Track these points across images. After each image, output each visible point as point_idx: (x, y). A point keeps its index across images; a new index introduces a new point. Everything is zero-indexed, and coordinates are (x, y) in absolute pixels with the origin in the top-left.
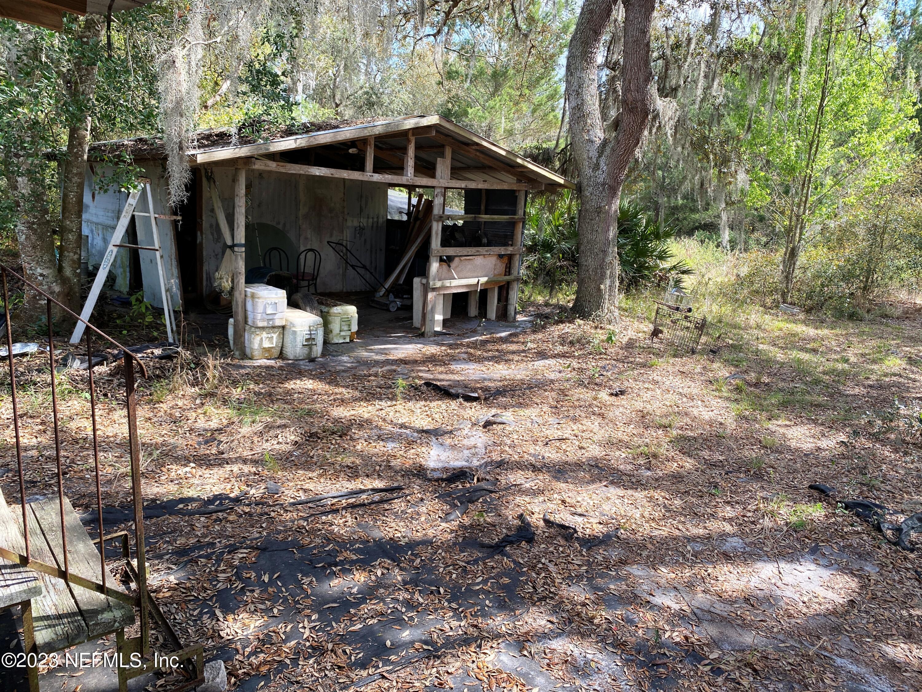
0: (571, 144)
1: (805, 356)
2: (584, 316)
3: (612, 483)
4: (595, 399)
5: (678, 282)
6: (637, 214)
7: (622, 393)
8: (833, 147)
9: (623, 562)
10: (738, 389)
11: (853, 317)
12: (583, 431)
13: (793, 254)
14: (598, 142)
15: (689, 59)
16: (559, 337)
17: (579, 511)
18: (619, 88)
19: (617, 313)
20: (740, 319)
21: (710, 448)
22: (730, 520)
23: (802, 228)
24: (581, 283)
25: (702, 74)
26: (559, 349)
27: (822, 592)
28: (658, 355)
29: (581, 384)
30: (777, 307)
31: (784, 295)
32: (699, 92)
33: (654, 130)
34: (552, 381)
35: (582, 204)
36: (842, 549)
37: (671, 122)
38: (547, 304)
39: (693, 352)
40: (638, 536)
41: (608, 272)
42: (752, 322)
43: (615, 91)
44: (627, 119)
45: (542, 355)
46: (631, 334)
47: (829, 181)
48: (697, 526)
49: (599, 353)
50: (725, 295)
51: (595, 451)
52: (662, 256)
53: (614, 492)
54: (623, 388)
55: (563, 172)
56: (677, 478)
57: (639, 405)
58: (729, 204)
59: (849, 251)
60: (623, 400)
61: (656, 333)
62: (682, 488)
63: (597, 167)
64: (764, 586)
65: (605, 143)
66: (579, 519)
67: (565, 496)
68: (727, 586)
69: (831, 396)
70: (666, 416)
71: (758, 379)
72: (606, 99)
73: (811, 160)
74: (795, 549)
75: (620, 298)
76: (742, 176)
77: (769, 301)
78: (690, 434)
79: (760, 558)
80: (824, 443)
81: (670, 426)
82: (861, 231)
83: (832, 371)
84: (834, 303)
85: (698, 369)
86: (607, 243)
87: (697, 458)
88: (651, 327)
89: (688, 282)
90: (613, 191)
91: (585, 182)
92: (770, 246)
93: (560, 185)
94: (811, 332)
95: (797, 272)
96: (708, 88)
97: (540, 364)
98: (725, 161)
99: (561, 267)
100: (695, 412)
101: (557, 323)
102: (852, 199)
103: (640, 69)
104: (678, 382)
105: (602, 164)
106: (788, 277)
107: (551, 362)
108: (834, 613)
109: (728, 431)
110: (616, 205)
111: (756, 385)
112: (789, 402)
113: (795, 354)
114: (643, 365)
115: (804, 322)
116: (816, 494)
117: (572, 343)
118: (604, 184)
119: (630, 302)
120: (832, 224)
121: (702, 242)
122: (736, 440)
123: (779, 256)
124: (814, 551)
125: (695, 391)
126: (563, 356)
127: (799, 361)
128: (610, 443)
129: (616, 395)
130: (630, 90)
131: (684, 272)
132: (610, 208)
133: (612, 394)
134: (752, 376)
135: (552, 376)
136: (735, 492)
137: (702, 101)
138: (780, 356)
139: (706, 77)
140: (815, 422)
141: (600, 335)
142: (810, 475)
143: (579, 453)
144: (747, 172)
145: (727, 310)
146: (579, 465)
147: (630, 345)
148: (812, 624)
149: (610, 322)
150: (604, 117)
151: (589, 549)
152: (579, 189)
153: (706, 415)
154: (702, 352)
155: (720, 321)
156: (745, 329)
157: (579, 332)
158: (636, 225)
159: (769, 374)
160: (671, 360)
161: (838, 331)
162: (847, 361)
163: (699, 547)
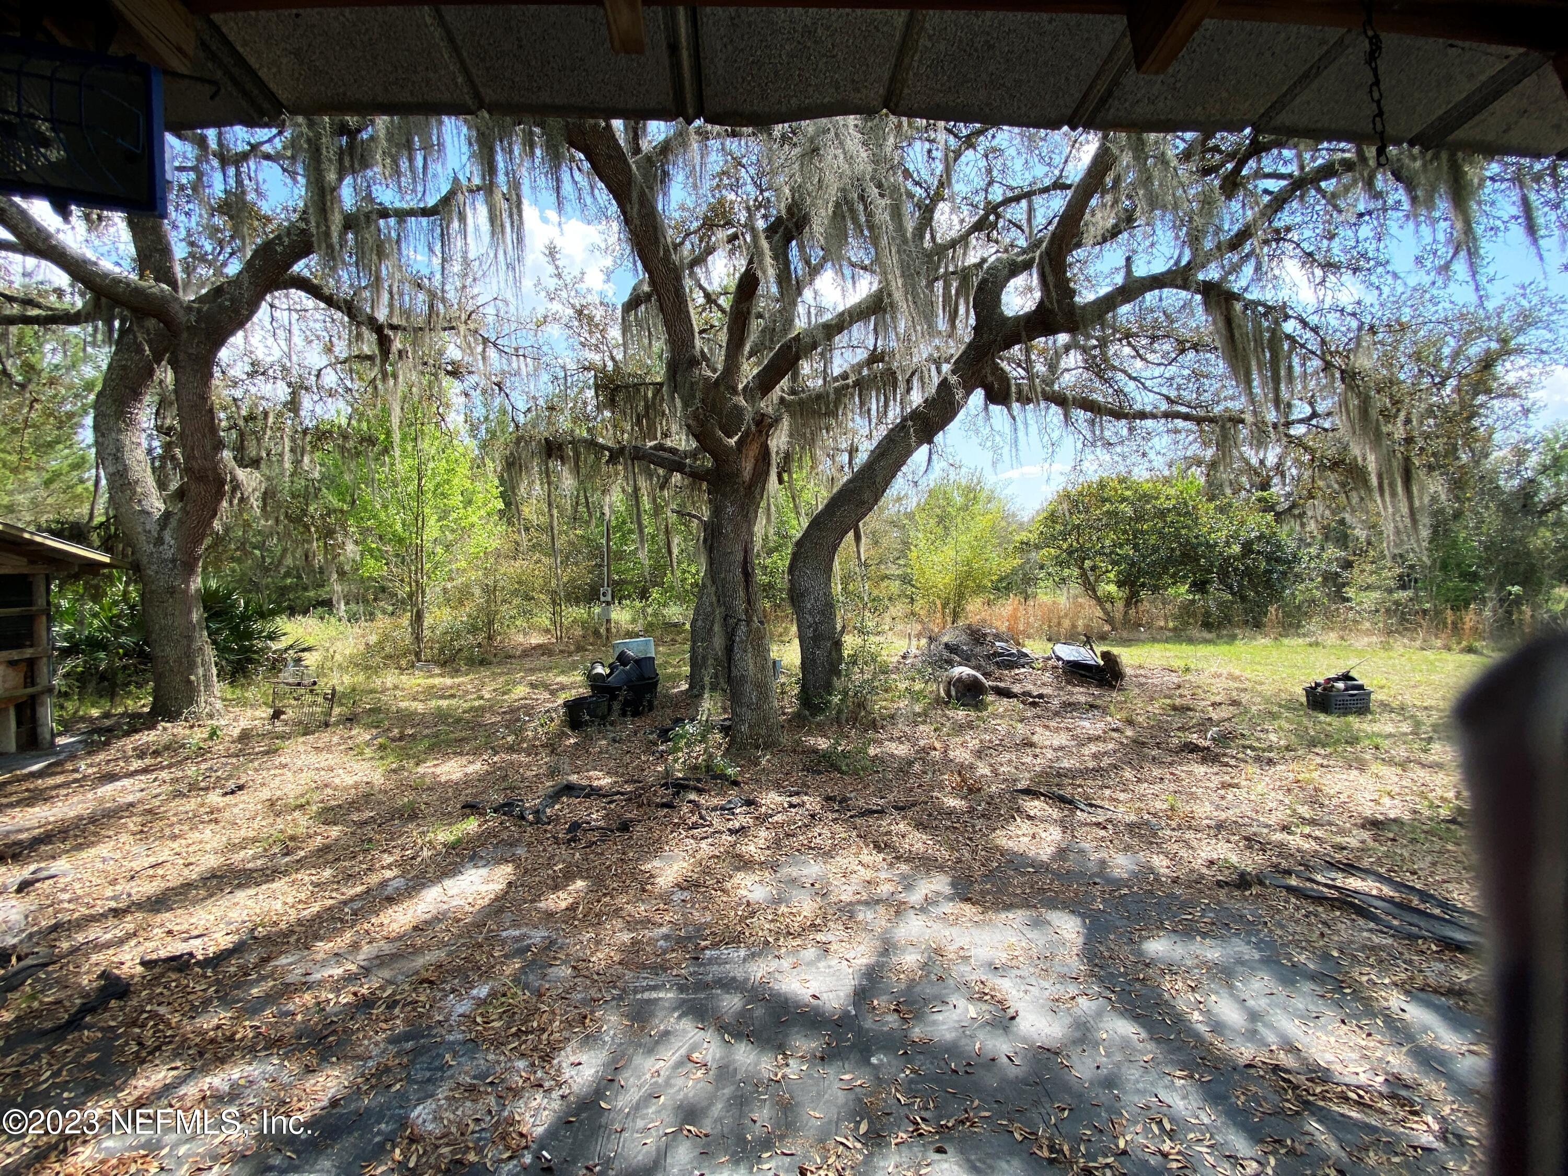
0: (115, 517)
1: (444, 703)
2: (172, 717)
3: (240, 886)
4: (202, 805)
5: (298, 661)
6: (230, 594)
7: (241, 788)
8: (438, 520)
9: (265, 960)
10: (382, 747)
11: (483, 663)
12: (188, 846)
13: (418, 618)
14: (157, 515)
15: (269, 432)
16: (134, 749)
17: (196, 933)
18: (180, 456)
19: (219, 705)
20: (377, 682)
21: (358, 810)
22: (389, 867)
23: (423, 592)
24: (159, 679)
25: (287, 449)
26: (136, 764)
27: (483, 888)
28: (283, 737)
29: (178, 794)
30: (413, 666)
31: (417, 655)
32: (287, 465)
33: (236, 501)
34: (131, 805)
35: (145, 585)
36: (496, 846)
37: (257, 494)
38: (106, 715)
39: (327, 725)
40: (283, 926)
41: (199, 660)
42: (389, 685)
43: (173, 458)
44: (195, 489)
45: (111, 777)
46: (244, 723)
47: (439, 550)
48: (354, 886)
49: (201, 753)
50: (357, 665)
51: (212, 861)
52: (272, 637)
53: (241, 895)
54: (241, 782)
55: (106, 547)
56: (325, 850)
57: (265, 794)
58: (342, 574)
59: (469, 607)
60: (242, 796)
61: (277, 715)
62: (330, 857)
63: (160, 541)
64: (431, 908)
65: (167, 515)
66: (198, 942)
67: (170, 926)
68: (395, 926)
69: (472, 729)
70: (302, 796)
71: (401, 732)
72: (163, 466)
73: (419, 532)
74: (456, 863)
75: (219, 688)
76: (350, 547)
77: (403, 663)
78: (333, 803)
79: (424, 886)
80: (471, 769)
81: (308, 803)
82: (477, 591)
83: (471, 709)
84: (465, 653)
85: (335, 739)
86: (191, 627)
87: (345, 823)
88: (271, 711)
89: (311, 659)
90: (189, 569)
91: (145, 560)
92: (398, 612)
93: (104, 565)
94: (448, 681)
95: (426, 632)
96: (297, 463)
97: (107, 790)
98: (330, 533)
99: (125, 667)
100: (337, 781)
101: (128, 734)
102: (463, 564)
103: (204, 436)
104: (314, 759)
105: (167, 536)
106: (418, 638)
107: (126, 782)
108: (497, 899)
109: (377, 788)
110: (196, 583)
111: (401, 739)
112: (434, 744)
113: (433, 703)
114: (267, 753)
115: (441, 675)
116: (468, 811)
117: (156, 753)
118: (173, 561)
119: (238, 692)
120: (449, 585)
121: (322, 618)
122: (386, 792)
123: (405, 621)
124: (472, 859)
125: (331, 763)
126: (145, 771)
127: (439, 708)
128: (233, 847)
129: (233, 792)
130: (194, 457)
131: (304, 650)
132: (188, 586)
133: (226, 794)
134: (396, 732)
135: (130, 798)
136: (392, 839)
137: (292, 475)
138: (420, 707)
139: (292, 450)
140: (461, 754)
141: (199, 735)
142: (462, 798)
143: (186, 872)
144: (356, 543)
145: (361, 678)
146: (188, 886)
147: (245, 736)
148: (478, 918)
149: (211, 716)
150: (162, 485)
151: (214, 968)
152: (136, 570)
153: (350, 781)
154: (337, 724)
155: (354, 690)
156: (382, 692)
157: (166, 738)
158: (233, 606)
159: (412, 726)
160: (301, 739)
161: (471, 676)
162: (482, 698)
163: (357, 905)
